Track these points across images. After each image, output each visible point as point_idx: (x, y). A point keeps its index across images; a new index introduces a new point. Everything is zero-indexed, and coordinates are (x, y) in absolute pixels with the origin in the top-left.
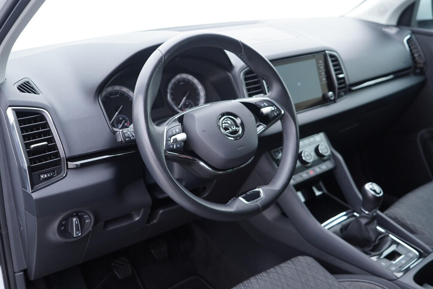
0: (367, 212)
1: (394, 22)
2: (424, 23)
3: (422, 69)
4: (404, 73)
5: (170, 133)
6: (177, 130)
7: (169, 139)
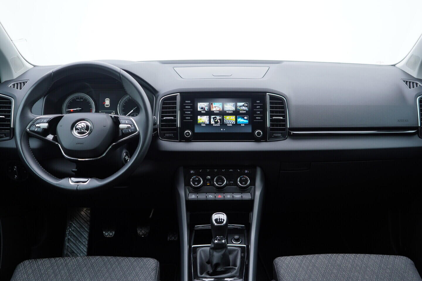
5: (38, 121)
6: (45, 121)
7: (35, 124)
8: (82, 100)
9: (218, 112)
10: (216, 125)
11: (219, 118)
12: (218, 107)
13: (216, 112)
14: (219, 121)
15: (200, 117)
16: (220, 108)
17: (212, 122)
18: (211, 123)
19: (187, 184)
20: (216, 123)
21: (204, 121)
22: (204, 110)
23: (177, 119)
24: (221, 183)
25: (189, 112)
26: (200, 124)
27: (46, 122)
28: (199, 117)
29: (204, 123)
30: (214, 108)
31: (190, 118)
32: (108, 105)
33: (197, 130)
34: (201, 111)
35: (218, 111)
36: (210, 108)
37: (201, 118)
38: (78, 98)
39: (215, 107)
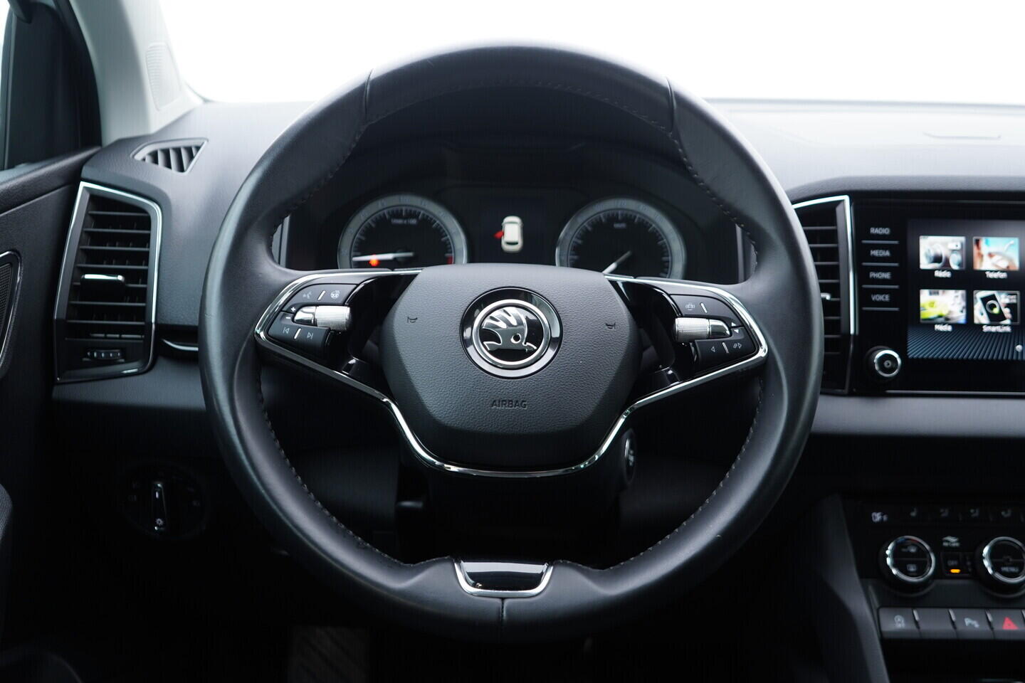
5: (306, 296)
6: (335, 296)
7: (293, 309)
8: (413, 221)
9: (1003, 275)
10: (993, 329)
11: (1008, 301)
12: (1004, 257)
13: (995, 275)
14: (1007, 312)
15: (931, 294)
16: (1010, 260)
17: (981, 317)
18: (976, 321)
19: (871, 570)
20: (996, 319)
21: (944, 313)
22: (946, 266)
23: (842, 299)
24: (1013, 570)
25: (887, 276)
26: (930, 323)
27: (341, 301)
28: (925, 296)
29: (946, 320)
30: (986, 258)
31: (890, 298)
32: (516, 243)
33: (917, 349)
34: (932, 271)
35: (1002, 271)
36: (968, 260)
37: (934, 298)
38: (397, 215)
39: (991, 255)
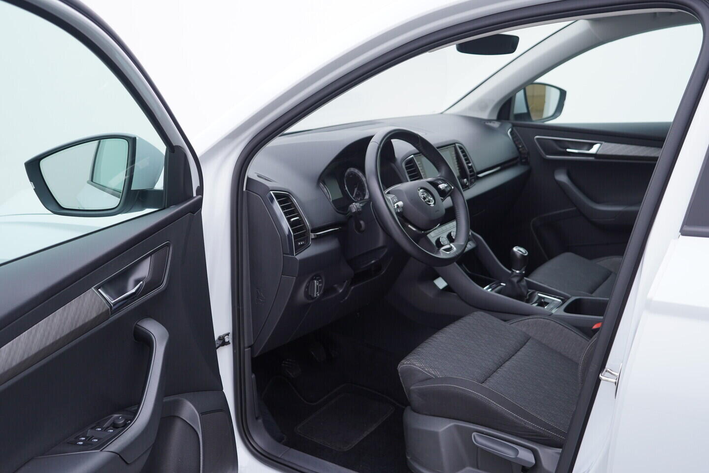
0: (518, 272)
1: (495, 117)
2: (519, 116)
3: (526, 158)
4: (511, 163)
